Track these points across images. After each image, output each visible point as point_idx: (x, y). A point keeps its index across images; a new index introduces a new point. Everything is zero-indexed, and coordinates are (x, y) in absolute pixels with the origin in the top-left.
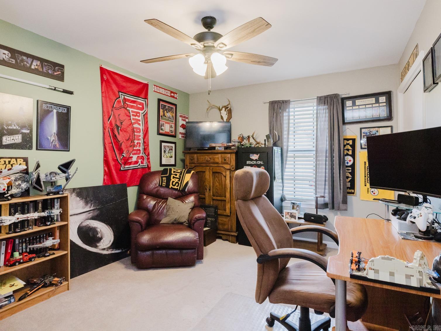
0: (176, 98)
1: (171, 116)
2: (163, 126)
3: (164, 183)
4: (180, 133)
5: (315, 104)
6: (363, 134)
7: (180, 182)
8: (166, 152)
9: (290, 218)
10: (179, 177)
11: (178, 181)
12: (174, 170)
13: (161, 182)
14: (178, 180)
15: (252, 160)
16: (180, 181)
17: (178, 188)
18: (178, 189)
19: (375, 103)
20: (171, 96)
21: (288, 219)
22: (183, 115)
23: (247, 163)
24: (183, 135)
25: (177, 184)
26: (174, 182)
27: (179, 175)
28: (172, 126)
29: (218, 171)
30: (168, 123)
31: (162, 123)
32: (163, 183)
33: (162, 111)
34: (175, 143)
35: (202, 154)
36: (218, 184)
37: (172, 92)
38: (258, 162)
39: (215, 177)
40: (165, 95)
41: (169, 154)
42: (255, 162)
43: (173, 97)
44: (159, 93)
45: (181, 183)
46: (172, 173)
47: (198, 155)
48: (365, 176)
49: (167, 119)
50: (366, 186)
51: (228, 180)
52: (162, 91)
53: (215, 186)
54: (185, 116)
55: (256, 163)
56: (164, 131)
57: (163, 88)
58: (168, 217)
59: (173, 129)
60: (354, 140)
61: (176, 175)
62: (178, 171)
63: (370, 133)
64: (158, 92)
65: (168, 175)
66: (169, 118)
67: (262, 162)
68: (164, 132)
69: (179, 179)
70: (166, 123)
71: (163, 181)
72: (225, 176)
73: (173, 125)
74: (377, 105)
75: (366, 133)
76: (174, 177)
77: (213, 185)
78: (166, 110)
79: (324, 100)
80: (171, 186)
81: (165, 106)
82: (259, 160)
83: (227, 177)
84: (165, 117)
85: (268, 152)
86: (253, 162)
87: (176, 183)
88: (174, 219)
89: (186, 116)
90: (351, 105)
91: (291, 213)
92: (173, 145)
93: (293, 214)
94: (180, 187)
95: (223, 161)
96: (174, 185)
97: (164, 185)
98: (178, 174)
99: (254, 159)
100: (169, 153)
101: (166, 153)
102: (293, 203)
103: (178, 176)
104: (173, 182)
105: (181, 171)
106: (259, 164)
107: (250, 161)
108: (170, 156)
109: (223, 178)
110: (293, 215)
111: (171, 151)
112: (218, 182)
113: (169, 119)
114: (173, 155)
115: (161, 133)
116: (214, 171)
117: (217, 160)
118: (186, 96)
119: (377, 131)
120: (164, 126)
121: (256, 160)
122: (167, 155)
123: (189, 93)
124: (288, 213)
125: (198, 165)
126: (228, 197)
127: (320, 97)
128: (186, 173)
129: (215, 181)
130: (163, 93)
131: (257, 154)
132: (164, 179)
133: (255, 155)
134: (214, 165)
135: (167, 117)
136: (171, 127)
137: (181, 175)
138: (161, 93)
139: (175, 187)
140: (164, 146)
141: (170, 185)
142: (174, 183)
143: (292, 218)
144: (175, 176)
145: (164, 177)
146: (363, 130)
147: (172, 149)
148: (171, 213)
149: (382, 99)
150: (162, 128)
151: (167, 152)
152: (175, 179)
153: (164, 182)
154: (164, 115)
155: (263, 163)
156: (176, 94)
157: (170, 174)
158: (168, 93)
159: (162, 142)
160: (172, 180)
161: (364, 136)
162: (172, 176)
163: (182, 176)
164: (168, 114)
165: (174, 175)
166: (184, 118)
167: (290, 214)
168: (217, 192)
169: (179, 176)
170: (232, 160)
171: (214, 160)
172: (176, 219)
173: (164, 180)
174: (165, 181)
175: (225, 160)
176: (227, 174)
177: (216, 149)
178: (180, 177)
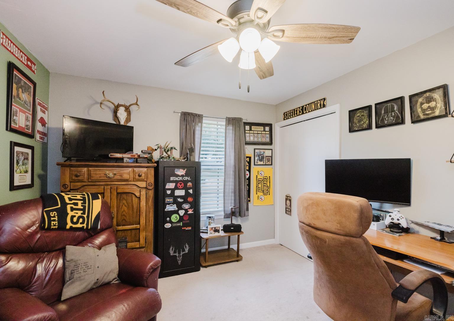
0: (34, 72)
1: (27, 100)
2: (16, 116)
3: (55, 222)
4: (38, 132)
5: (224, 123)
6: (256, 154)
7: (85, 216)
8: (19, 163)
9: (214, 233)
10: (82, 208)
11: (82, 214)
12: (69, 196)
13: (48, 221)
14: (82, 212)
15: (177, 176)
16: (85, 214)
17: (83, 227)
18: (85, 228)
19: (263, 130)
20: (27, 66)
21: (212, 234)
22: (42, 103)
23: (171, 180)
24: (41, 136)
25: (81, 220)
26: (75, 216)
27: (82, 203)
28: (29, 119)
29: (127, 191)
30: (24, 112)
31: (14, 110)
32: (52, 222)
33: (16, 87)
34: (32, 148)
35: (99, 167)
36: (126, 209)
37: (28, 59)
38: (185, 178)
39: (120, 200)
40: (18, 59)
41: (24, 167)
42: (181, 178)
43: (30, 68)
44: (10, 51)
45: (88, 217)
46: (67, 201)
47: (90, 169)
48: (257, 187)
49: (22, 104)
50: (257, 194)
51: (143, 202)
52: (14, 49)
53: (121, 212)
54: (44, 105)
55: (183, 179)
56: (16, 125)
57: (16, 47)
58: (77, 283)
59: (30, 124)
60: (250, 158)
61: (76, 204)
62: (76, 197)
63: (260, 154)
64: (8, 49)
65: (59, 206)
66: (25, 103)
67: (189, 177)
68: (18, 127)
69: (84, 210)
70: (21, 111)
71: (52, 219)
72: (138, 197)
73: (30, 117)
74: (264, 132)
75: (258, 153)
76: (72, 209)
77: (118, 211)
78: (21, 87)
79: (233, 121)
80: (69, 225)
81: (21, 80)
82: (186, 176)
83: (141, 198)
84: (20, 99)
85: (195, 167)
86: (179, 179)
87: (79, 217)
88: (93, 283)
89: (46, 105)
90: (249, 129)
91: (215, 228)
92: (29, 151)
93: (216, 228)
94: (87, 224)
95: (137, 177)
96: (77, 223)
97: (55, 225)
98: (80, 203)
99: (180, 175)
100: (23, 164)
101: (19, 165)
102: (209, 217)
103: (80, 206)
104: (73, 217)
105: (82, 196)
106: (186, 180)
107: (175, 177)
108: (25, 171)
109: (135, 200)
110: (216, 230)
111: (26, 161)
112: (125, 206)
113: (25, 105)
114: (28, 168)
115: (14, 128)
116: (119, 191)
117: (126, 176)
118: (46, 73)
119: (264, 152)
120: (18, 115)
121: (182, 176)
122: (21, 168)
123: (50, 71)
124: (212, 228)
125: (90, 183)
126: (143, 223)
127: (229, 118)
128: (92, 200)
129: (121, 205)
130: (17, 55)
131: (184, 169)
132: (53, 215)
133: (181, 170)
134: (121, 184)
135: (22, 101)
136: (27, 119)
137: (85, 203)
138: (12, 53)
139: (79, 225)
140: (17, 152)
141: (67, 224)
142: (75, 220)
143: (216, 233)
144: (74, 207)
145: (52, 211)
146: (256, 151)
147: (27, 159)
148: (83, 274)
149: (267, 129)
150: (14, 118)
151: (21, 163)
152: (74, 211)
153: (54, 220)
154: (18, 95)
155: (190, 179)
156: (35, 65)
157: (64, 204)
158: (23, 58)
159: (13, 144)
160: (71, 214)
161: (256, 155)
162: (69, 207)
163: (87, 205)
164: (23, 96)
165: (72, 206)
166: (43, 108)
167: (213, 229)
168: (125, 220)
169: (82, 206)
170: (149, 176)
171: (121, 176)
172: (98, 280)
173: (54, 217)
174: (56, 218)
175: (140, 176)
176: (142, 193)
177: (125, 161)
178: (85, 207)
